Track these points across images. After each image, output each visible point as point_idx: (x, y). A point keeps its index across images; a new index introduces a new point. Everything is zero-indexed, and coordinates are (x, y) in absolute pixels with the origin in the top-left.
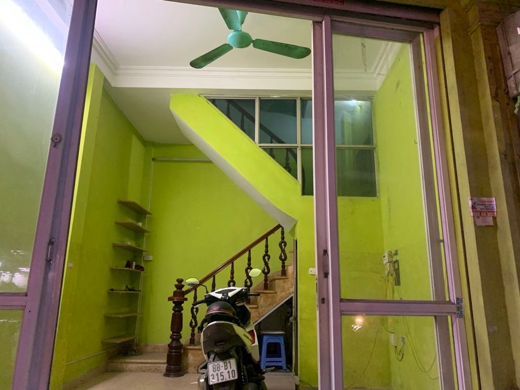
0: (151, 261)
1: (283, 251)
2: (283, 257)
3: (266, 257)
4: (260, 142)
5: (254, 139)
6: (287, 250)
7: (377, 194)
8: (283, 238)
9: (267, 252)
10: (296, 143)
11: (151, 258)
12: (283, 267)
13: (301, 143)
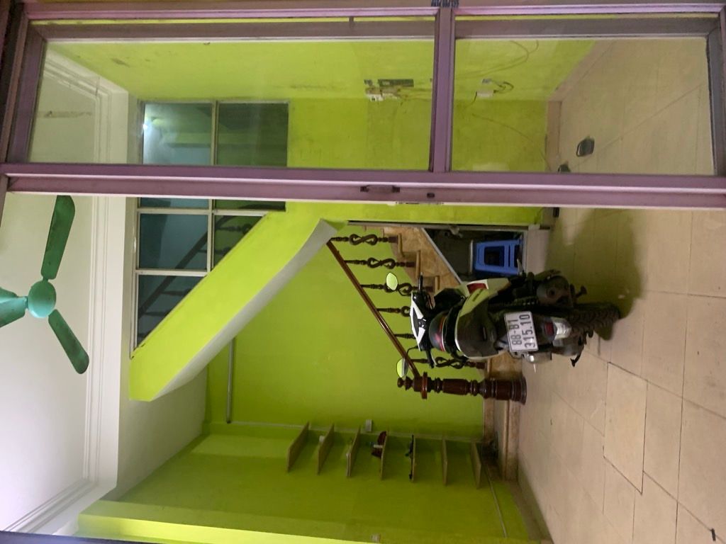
0: (373, 423)
1: (363, 240)
2: (372, 240)
3: (372, 263)
4: (205, 269)
5: (200, 279)
6: (362, 234)
8: (346, 239)
9: (364, 262)
10: (207, 216)
11: (369, 422)
12: (385, 240)
13: (208, 208)
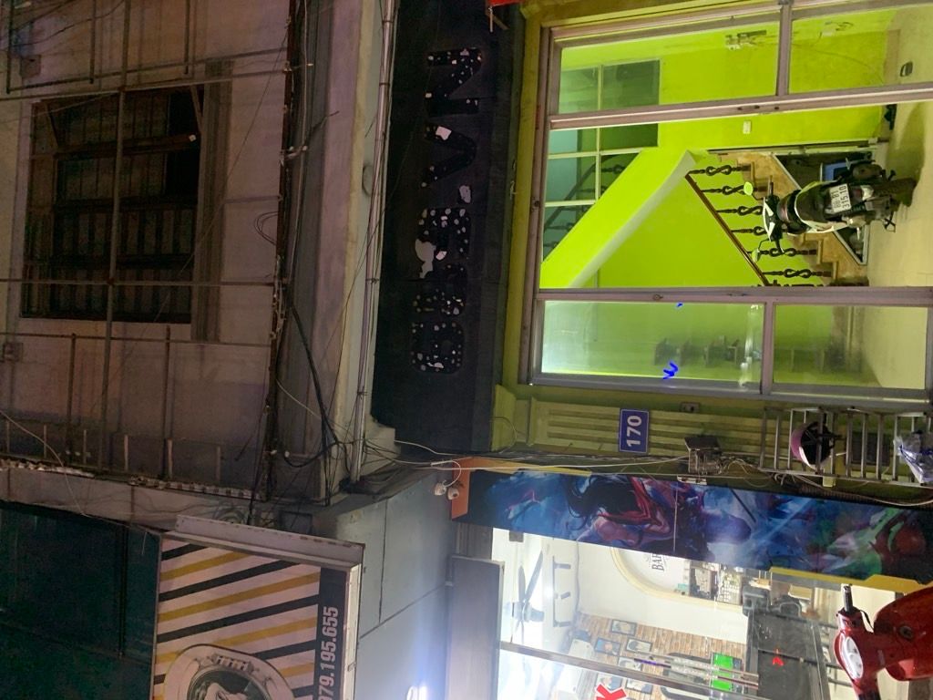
0: (725, 339)
1: (719, 170)
2: (727, 170)
3: (727, 190)
4: (594, 198)
5: (589, 207)
6: (717, 165)
7: (657, 59)
8: (703, 171)
9: (719, 191)
10: (595, 157)
11: (722, 338)
12: (738, 169)
13: (596, 150)
